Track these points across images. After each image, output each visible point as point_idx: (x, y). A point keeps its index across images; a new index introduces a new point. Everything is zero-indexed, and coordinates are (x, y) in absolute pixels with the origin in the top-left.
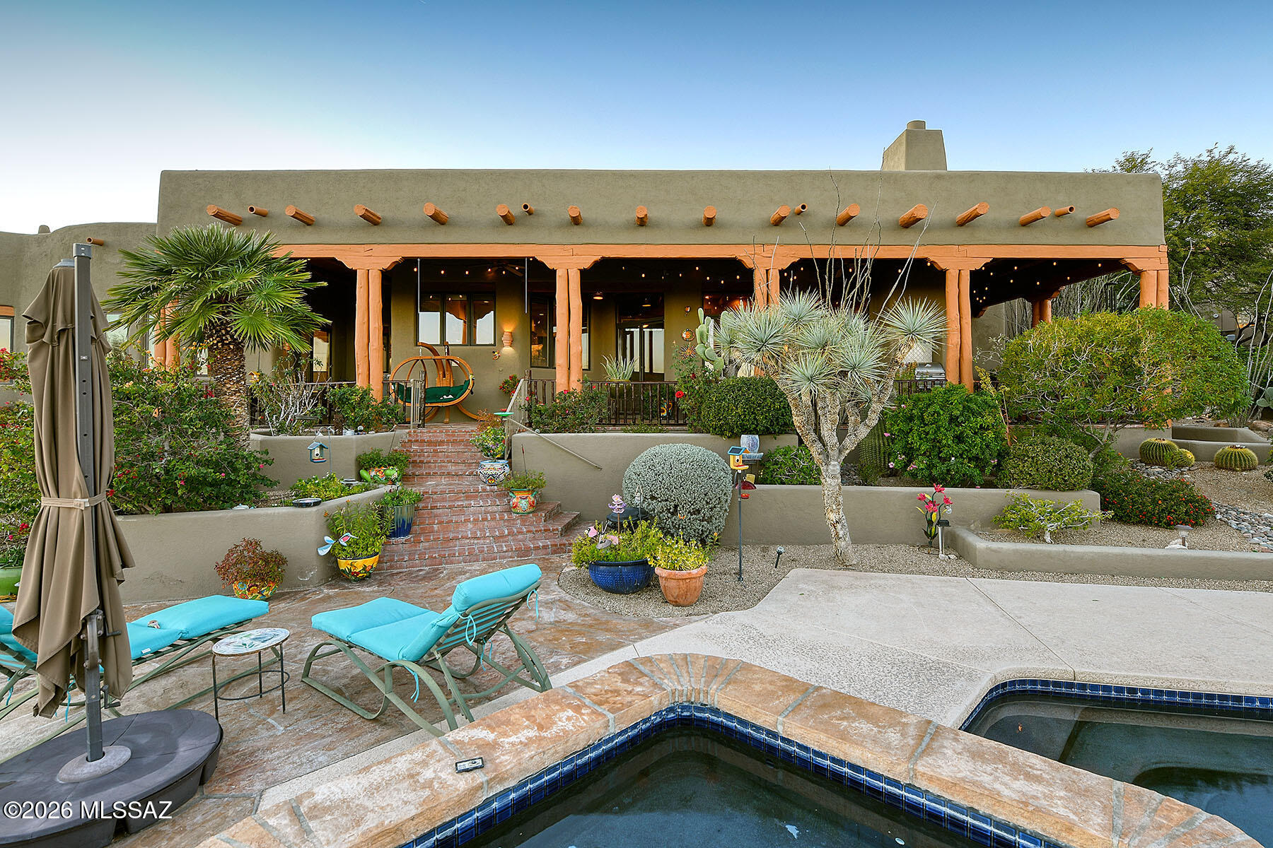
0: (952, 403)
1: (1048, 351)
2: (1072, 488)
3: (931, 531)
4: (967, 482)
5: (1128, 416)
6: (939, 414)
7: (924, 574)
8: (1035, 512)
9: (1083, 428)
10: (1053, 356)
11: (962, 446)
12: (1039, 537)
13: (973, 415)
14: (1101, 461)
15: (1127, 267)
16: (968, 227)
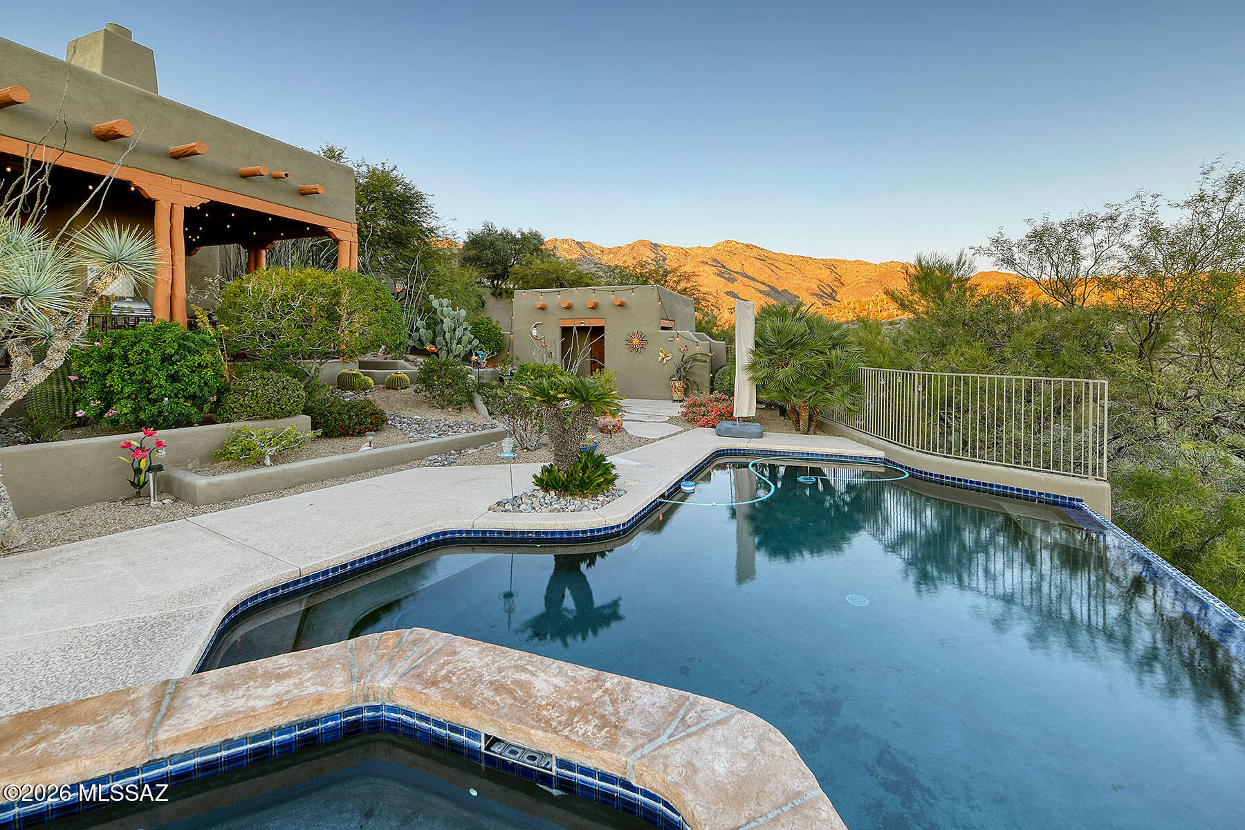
0: (164, 342)
1: (266, 295)
2: (289, 414)
3: (139, 480)
4: (183, 421)
5: (330, 353)
6: (148, 352)
7: (132, 528)
8: (256, 440)
9: (295, 363)
10: (271, 300)
11: (177, 385)
12: (259, 462)
13: (190, 353)
14: (310, 389)
15: (329, 234)
16: (183, 162)
